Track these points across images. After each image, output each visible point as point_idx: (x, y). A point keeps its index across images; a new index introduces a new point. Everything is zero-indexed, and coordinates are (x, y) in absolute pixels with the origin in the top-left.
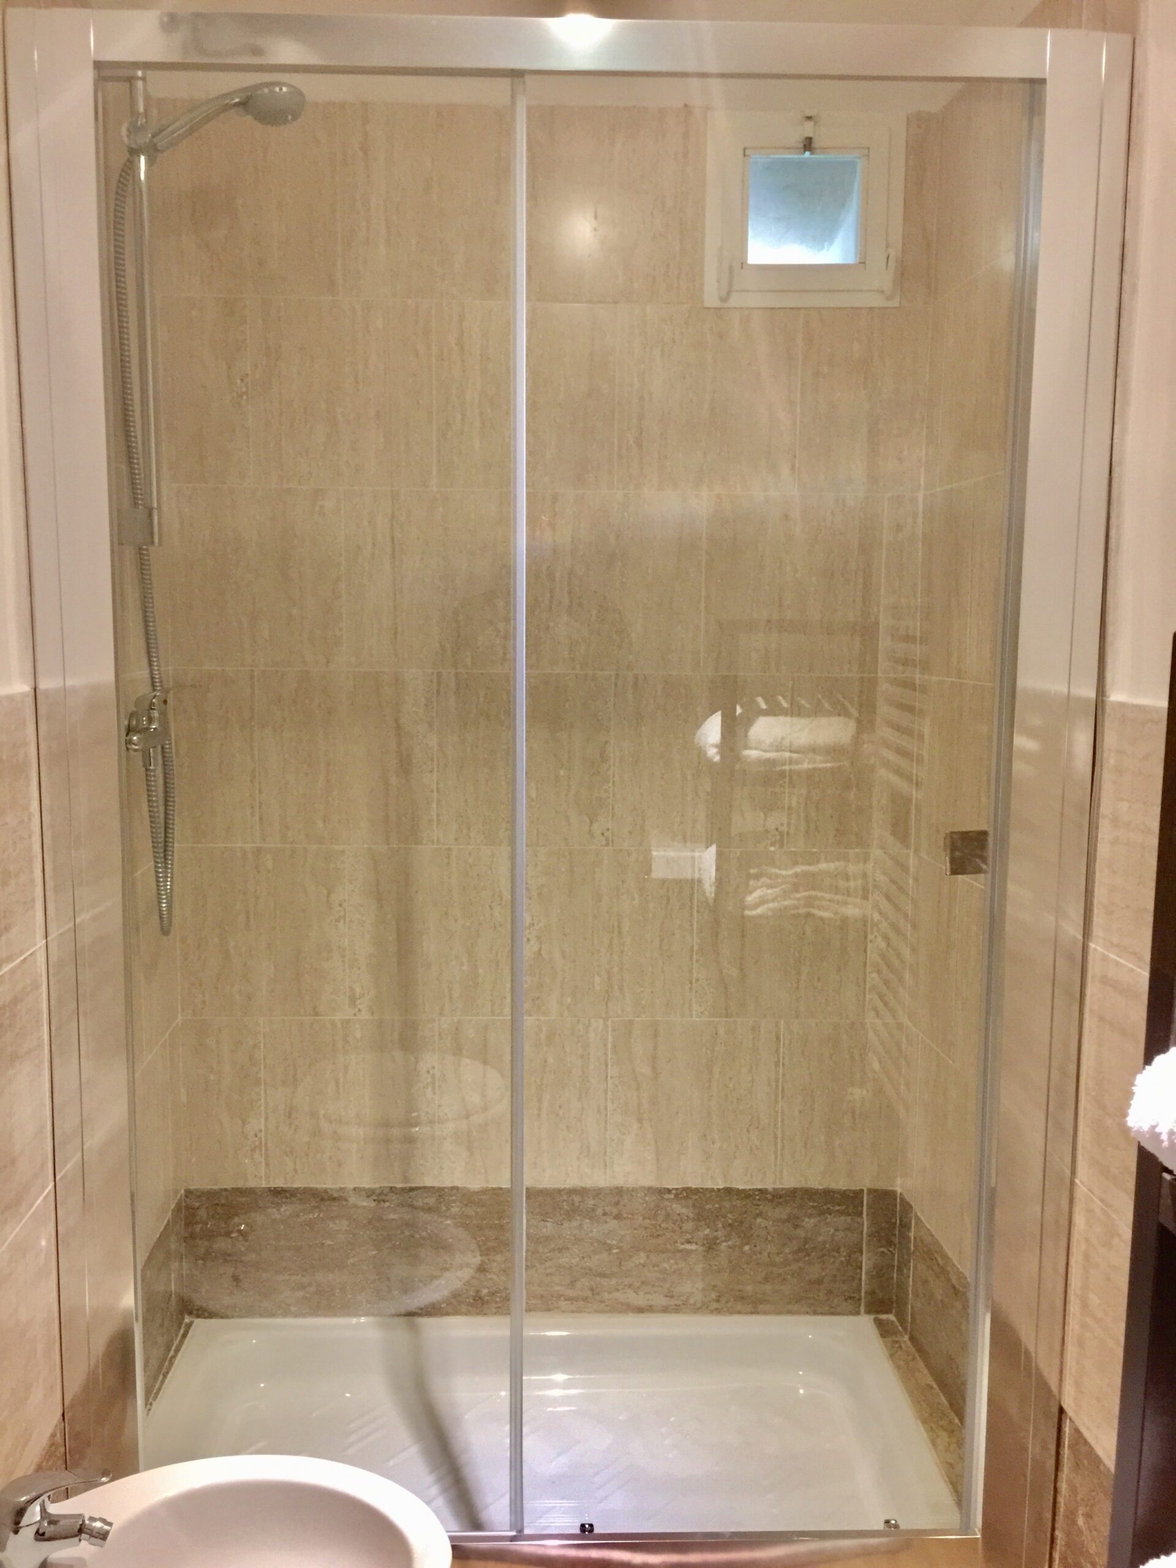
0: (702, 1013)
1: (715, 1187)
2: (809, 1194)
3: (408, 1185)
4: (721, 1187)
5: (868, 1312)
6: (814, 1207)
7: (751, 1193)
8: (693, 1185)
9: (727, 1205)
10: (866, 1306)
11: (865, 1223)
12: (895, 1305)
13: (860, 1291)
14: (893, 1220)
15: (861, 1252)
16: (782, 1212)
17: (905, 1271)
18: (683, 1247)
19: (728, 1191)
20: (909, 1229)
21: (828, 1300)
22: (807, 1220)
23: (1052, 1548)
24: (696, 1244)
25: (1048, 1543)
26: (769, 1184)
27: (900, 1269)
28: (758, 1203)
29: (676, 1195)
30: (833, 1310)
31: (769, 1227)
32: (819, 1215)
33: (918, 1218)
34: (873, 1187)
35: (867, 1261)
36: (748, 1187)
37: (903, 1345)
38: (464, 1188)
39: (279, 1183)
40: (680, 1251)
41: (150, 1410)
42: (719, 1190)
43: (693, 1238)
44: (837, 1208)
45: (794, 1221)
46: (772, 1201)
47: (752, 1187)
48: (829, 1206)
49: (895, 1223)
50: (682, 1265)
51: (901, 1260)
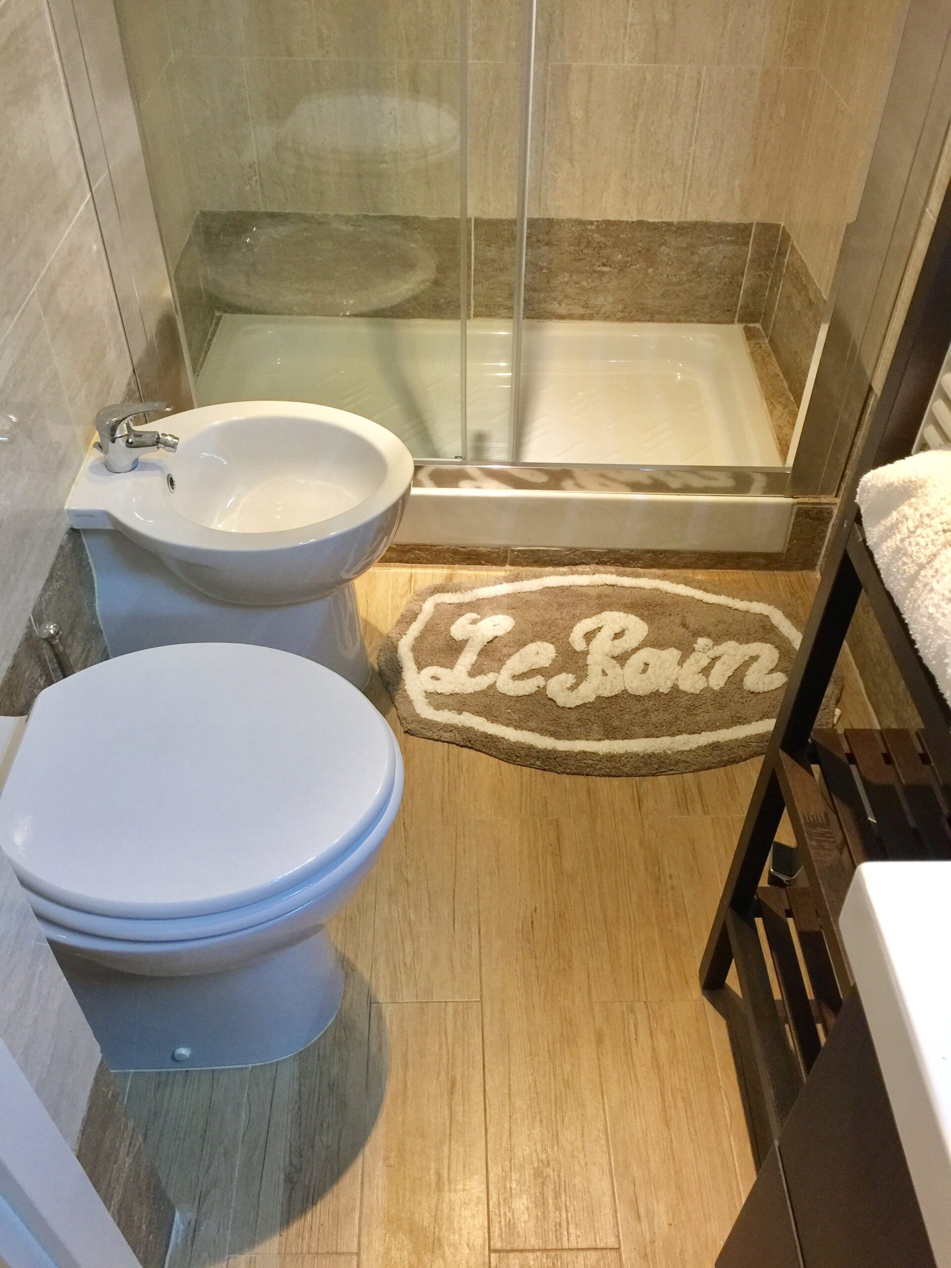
0: (633, 58)
1: (630, 220)
2: (707, 226)
3: (379, 214)
4: (635, 220)
5: (740, 321)
6: (710, 238)
7: (660, 224)
8: (612, 217)
9: (638, 234)
10: (739, 317)
11: (750, 251)
12: (762, 316)
13: (737, 305)
14: (774, 249)
15: (743, 274)
16: (683, 242)
17: (775, 289)
18: (599, 269)
19: (640, 223)
20: (784, 257)
21: (710, 312)
22: (702, 248)
23: (841, 481)
24: (610, 266)
25: (839, 478)
26: (674, 217)
27: (771, 288)
28: (663, 233)
29: (598, 227)
30: (713, 320)
31: (671, 254)
32: (713, 245)
33: (793, 247)
34: (761, 221)
35: (745, 282)
36: (657, 221)
37: (763, 346)
38: (424, 218)
39: (274, 209)
40: (598, 272)
41: (198, 375)
42: (633, 222)
43: (608, 261)
44: (729, 238)
45: (691, 249)
46: (676, 232)
47: (660, 220)
48: (722, 237)
49: (775, 251)
50: (597, 283)
51: (774, 281)
